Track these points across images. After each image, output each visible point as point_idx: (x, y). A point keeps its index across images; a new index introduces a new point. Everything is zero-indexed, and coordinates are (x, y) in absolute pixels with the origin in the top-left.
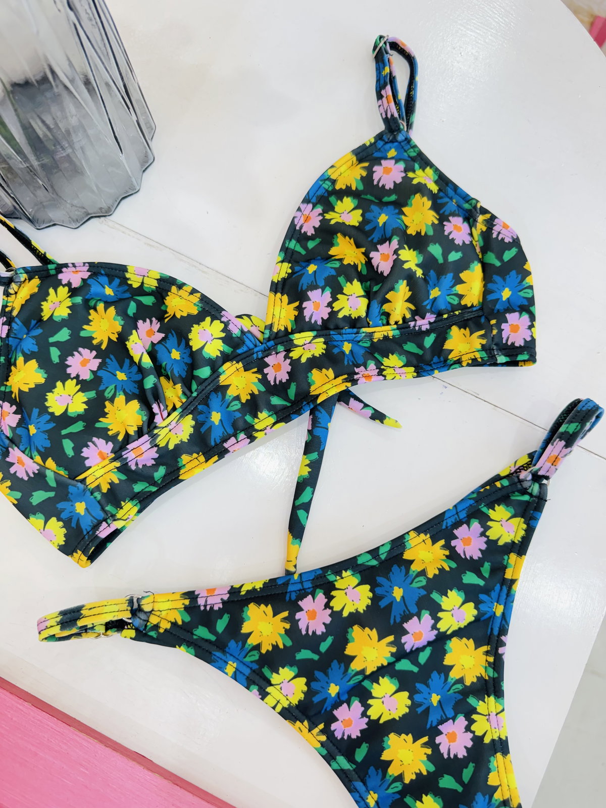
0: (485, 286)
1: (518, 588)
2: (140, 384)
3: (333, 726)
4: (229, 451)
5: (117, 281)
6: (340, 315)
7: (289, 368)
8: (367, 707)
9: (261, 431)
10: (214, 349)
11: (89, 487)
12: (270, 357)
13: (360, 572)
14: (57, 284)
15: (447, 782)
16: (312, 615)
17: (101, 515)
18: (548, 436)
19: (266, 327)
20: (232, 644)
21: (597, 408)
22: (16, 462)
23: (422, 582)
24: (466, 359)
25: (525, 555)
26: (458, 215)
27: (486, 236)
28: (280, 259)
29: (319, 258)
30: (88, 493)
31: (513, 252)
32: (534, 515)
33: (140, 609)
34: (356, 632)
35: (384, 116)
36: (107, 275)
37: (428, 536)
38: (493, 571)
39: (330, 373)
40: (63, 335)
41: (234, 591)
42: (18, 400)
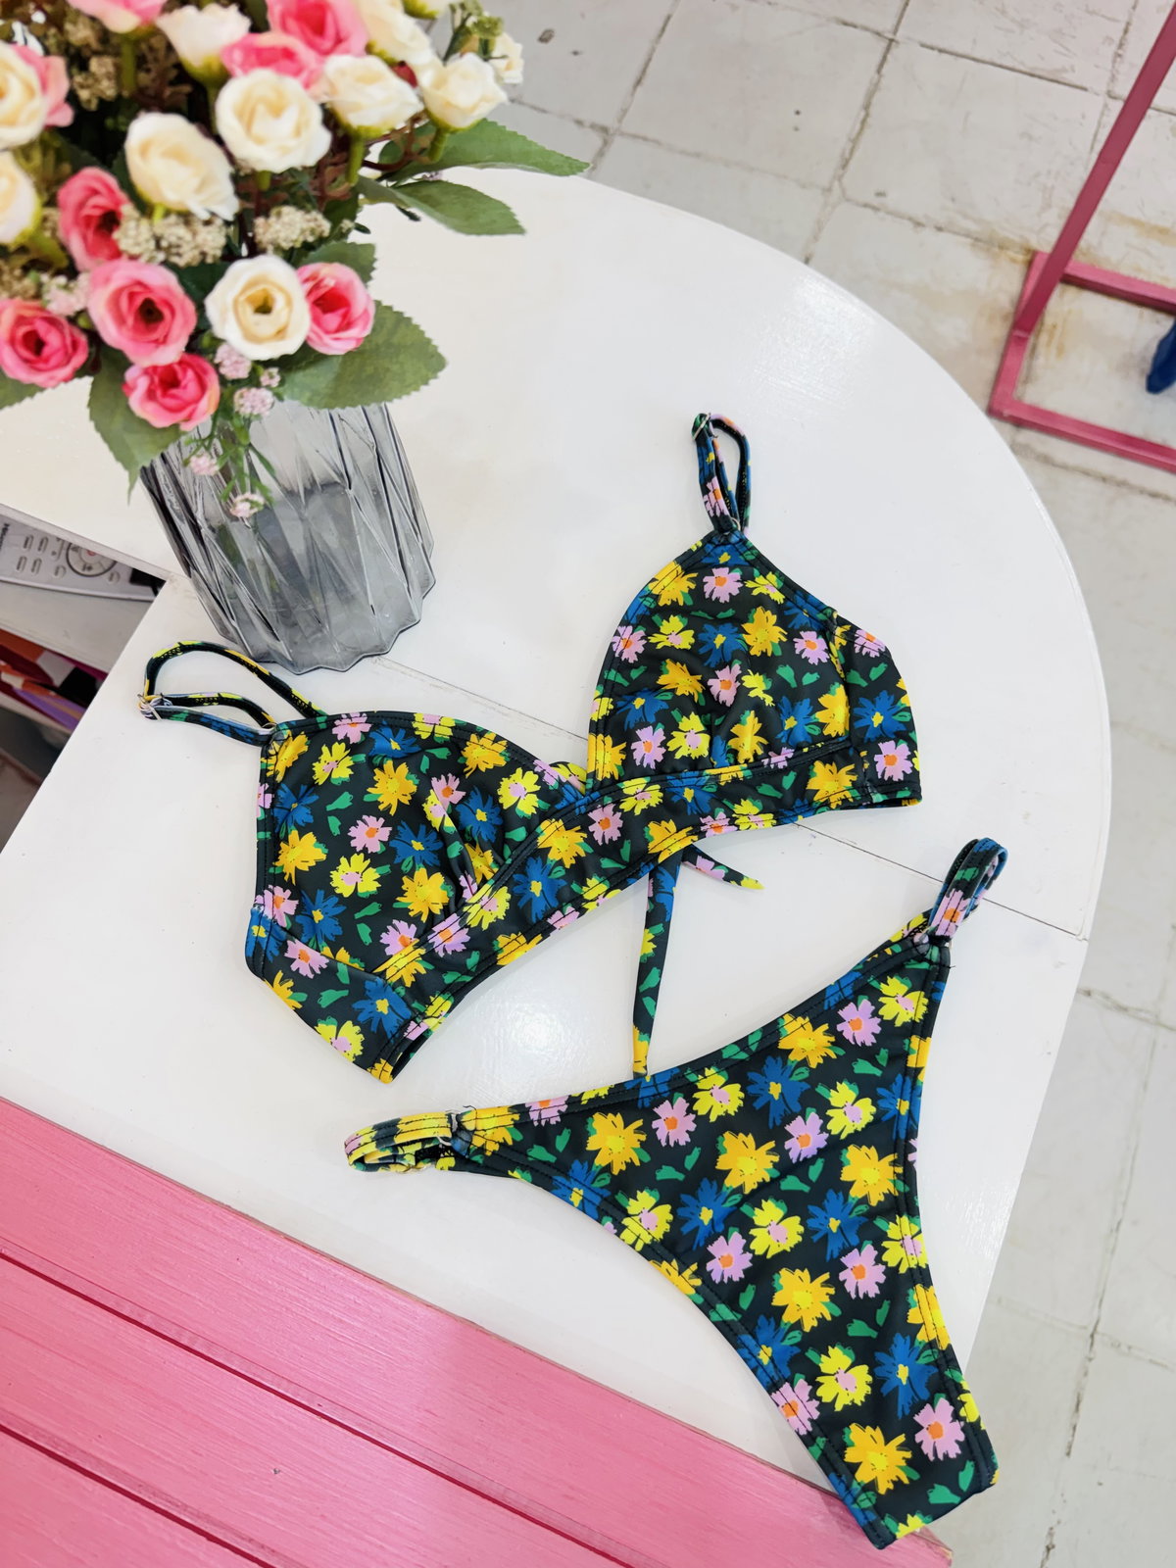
0: (850, 711)
1: (923, 1077)
2: (442, 854)
3: (709, 1266)
4: (555, 928)
5: (402, 733)
6: (678, 756)
7: (620, 823)
8: (750, 1239)
9: (592, 901)
10: (528, 806)
11: (389, 981)
12: (594, 812)
13: (727, 1069)
14: (331, 740)
15: (858, 1329)
16: (672, 1123)
17: (408, 1013)
18: (943, 888)
19: (588, 776)
20: (576, 1165)
21: (997, 847)
22: (297, 957)
23: (804, 1073)
24: (835, 800)
25: (930, 1037)
26: (811, 630)
27: (847, 650)
28: (599, 693)
29: (646, 689)
30: (389, 989)
31: (882, 667)
32: (937, 986)
33: (461, 1127)
34: (728, 1140)
35: (712, 514)
36: (390, 726)
37: (807, 1019)
38: (891, 1059)
39: (672, 826)
40: (344, 801)
41: (573, 1101)
42: (294, 882)
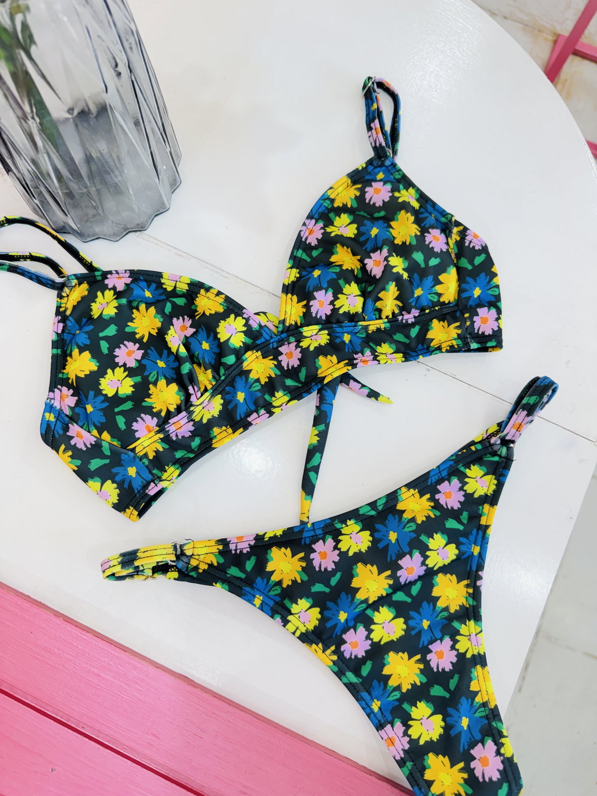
0: (459, 286)
1: (490, 532)
2: (178, 370)
3: (343, 648)
4: (252, 424)
5: (154, 286)
6: (341, 311)
7: (300, 356)
8: (370, 631)
9: (278, 407)
10: (238, 341)
11: (138, 455)
12: (283, 347)
13: (362, 521)
14: (104, 288)
15: (437, 691)
16: (324, 555)
17: (150, 477)
18: (513, 408)
19: (279, 322)
20: (259, 580)
21: (553, 383)
22: (75, 435)
23: (413, 527)
24: (445, 347)
25: (497, 505)
26: (437, 228)
27: (460, 244)
28: (290, 266)
29: (322, 264)
30: (138, 460)
31: (483, 257)
32: (503, 472)
33: (183, 553)
34: (360, 568)
35: (373, 145)
36: (146, 280)
37: (417, 491)
38: (470, 518)
39: (334, 359)
40: (111, 331)
41: (259, 538)
42: (75, 385)
